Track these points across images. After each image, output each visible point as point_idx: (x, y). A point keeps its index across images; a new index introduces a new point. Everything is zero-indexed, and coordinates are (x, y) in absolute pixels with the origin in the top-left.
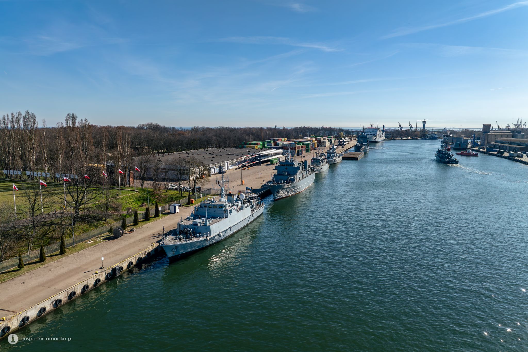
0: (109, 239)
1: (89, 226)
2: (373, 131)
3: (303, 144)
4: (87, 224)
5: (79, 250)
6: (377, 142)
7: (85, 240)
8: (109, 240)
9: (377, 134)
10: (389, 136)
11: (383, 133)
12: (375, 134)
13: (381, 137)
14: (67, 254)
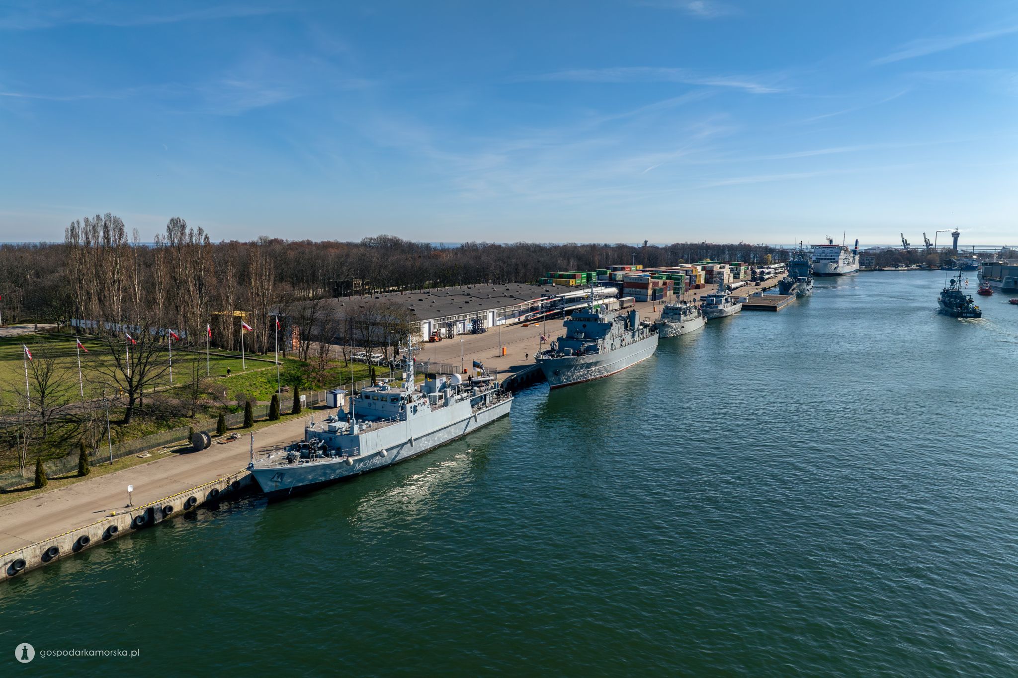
0: (183, 451)
1: (157, 427)
2: (831, 251)
3: (669, 278)
4: (155, 423)
5: (117, 470)
6: (839, 275)
7: (137, 452)
8: (181, 454)
9: (840, 257)
10: (869, 263)
11: (854, 257)
12: (834, 259)
13: (848, 264)
14: (91, 476)
